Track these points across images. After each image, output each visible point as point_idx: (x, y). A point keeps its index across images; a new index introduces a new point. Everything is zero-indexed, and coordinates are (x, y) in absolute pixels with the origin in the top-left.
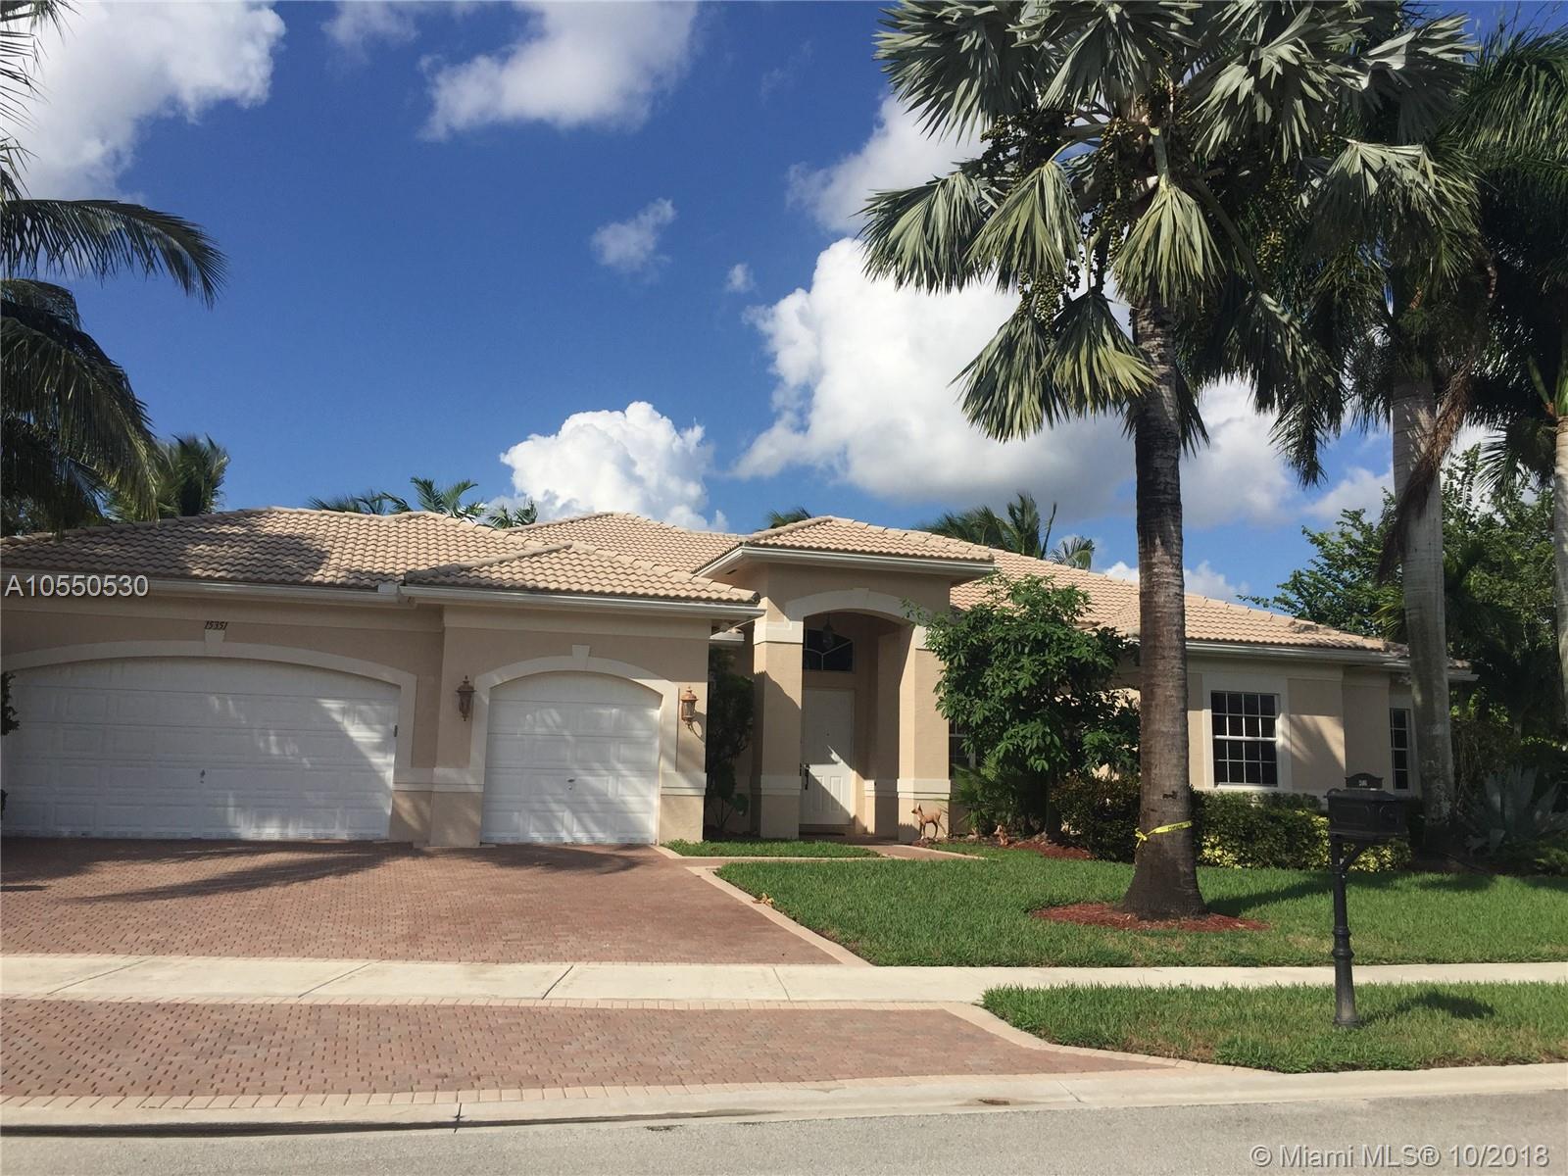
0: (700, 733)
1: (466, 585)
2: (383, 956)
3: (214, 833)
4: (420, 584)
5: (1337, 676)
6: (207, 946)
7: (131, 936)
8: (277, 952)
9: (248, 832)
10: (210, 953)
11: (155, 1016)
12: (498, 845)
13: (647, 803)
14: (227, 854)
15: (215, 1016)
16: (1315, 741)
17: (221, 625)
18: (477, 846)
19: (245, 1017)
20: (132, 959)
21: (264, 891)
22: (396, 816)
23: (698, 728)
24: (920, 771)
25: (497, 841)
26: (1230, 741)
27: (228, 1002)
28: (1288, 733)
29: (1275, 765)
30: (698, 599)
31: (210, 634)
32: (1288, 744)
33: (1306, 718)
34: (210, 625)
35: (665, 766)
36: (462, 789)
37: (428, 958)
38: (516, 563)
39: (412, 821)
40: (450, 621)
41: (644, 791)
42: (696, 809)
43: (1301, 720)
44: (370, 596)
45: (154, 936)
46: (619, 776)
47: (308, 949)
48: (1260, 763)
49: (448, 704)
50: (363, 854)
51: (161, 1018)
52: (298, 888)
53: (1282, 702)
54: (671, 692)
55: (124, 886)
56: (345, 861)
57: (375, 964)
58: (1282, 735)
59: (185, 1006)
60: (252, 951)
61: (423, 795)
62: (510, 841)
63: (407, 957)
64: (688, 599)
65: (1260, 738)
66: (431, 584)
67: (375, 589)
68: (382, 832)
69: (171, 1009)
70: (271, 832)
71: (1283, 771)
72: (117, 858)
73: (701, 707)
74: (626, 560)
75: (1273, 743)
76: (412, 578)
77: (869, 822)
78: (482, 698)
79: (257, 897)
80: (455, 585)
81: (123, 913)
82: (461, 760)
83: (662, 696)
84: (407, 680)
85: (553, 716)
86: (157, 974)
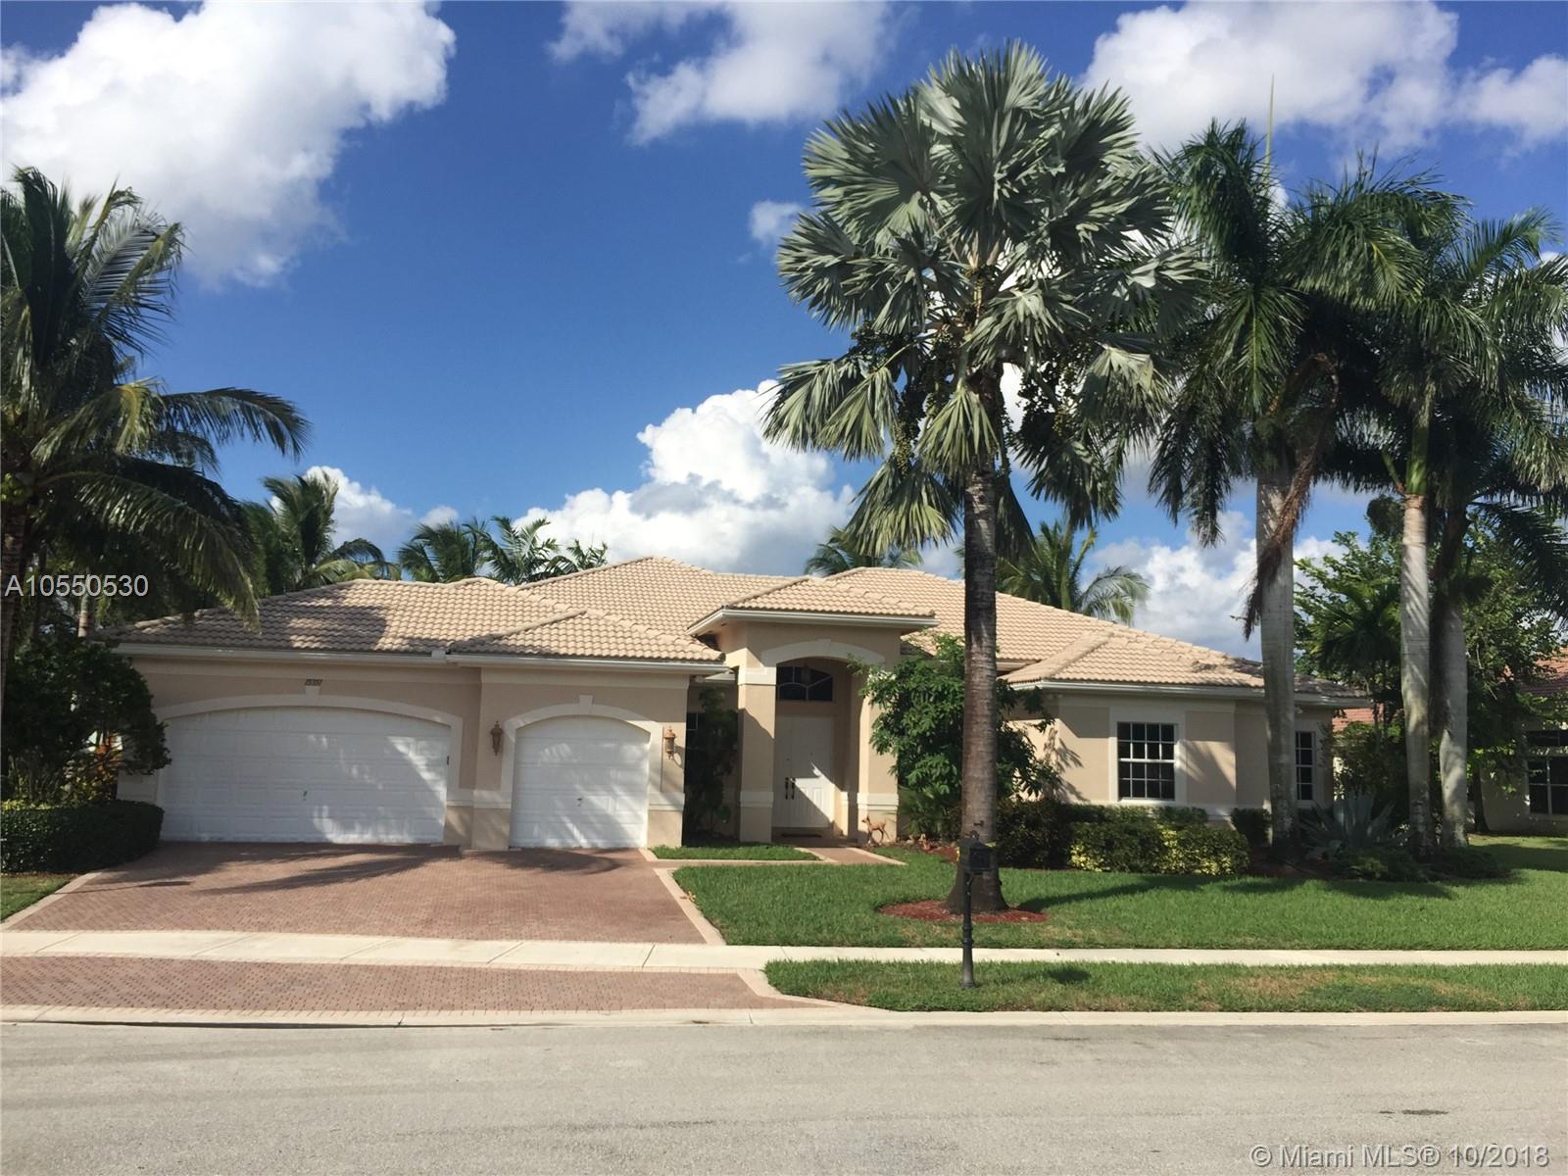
0: (680, 762)
1: (495, 653)
2: (405, 934)
3: (312, 838)
4: (460, 652)
5: (1231, 708)
6: (293, 927)
7: (246, 919)
8: (337, 930)
9: (337, 837)
10: (295, 931)
11: (253, 970)
12: (523, 849)
13: (638, 817)
14: (319, 856)
15: (288, 970)
16: (1207, 763)
17: (317, 682)
18: (506, 848)
19: (305, 970)
20: (244, 935)
21: (339, 886)
22: (448, 826)
23: (678, 759)
24: (872, 789)
25: (522, 845)
26: (1133, 763)
27: (298, 962)
28: (1184, 757)
29: (1173, 783)
30: (675, 659)
31: (310, 688)
32: (1184, 768)
33: (1199, 743)
34: (309, 682)
35: (650, 789)
36: (494, 806)
37: (433, 936)
38: (538, 630)
39: (460, 831)
40: (486, 679)
41: (636, 807)
42: (676, 823)
43: (1195, 745)
44: (425, 660)
45: (261, 919)
46: (616, 796)
47: (358, 929)
48: (1160, 783)
49: (484, 742)
50: (417, 854)
51: (256, 970)
52: (363, 883)
53: (1179, 731)
54: (656, 730)
55: (245, 881)
56: (403, 861)
57: (397, 940)
58: (1179, 759)
59: (271, 964)
60: (322, 929)
61: (466, 810)
62: (532, 846)
63: (420, 935)
64: (667, 659)
65: (1160, 761)
66: (469, 652)
67: (430, 654)
68: (438, 838)
69: (264, 966)
70: (353, 838)
71: (1180, 788)
72: (240, 859)
73: (681, 741)
74: (627, 624)
75: (1172, 764)
76: (457, 648)
77: (843, 826)
78: (510, 737)
79: (333, 890)
80: (487, 652)
81: (242, 902)
82: (494, 784)
83: (649, 734)
84: (456, 722)
85: (565, 749)
86: (259, 945)
